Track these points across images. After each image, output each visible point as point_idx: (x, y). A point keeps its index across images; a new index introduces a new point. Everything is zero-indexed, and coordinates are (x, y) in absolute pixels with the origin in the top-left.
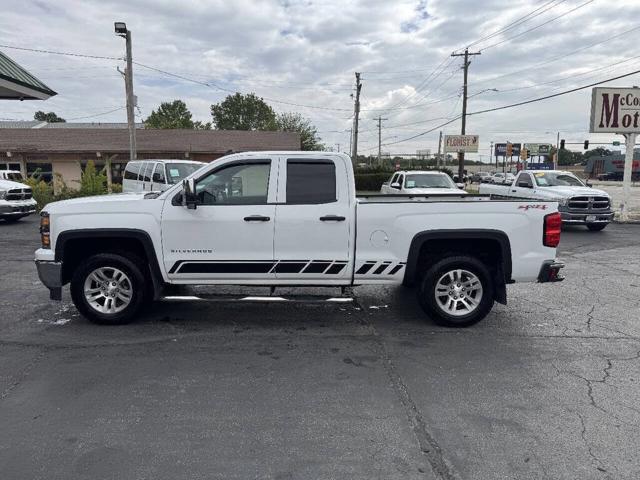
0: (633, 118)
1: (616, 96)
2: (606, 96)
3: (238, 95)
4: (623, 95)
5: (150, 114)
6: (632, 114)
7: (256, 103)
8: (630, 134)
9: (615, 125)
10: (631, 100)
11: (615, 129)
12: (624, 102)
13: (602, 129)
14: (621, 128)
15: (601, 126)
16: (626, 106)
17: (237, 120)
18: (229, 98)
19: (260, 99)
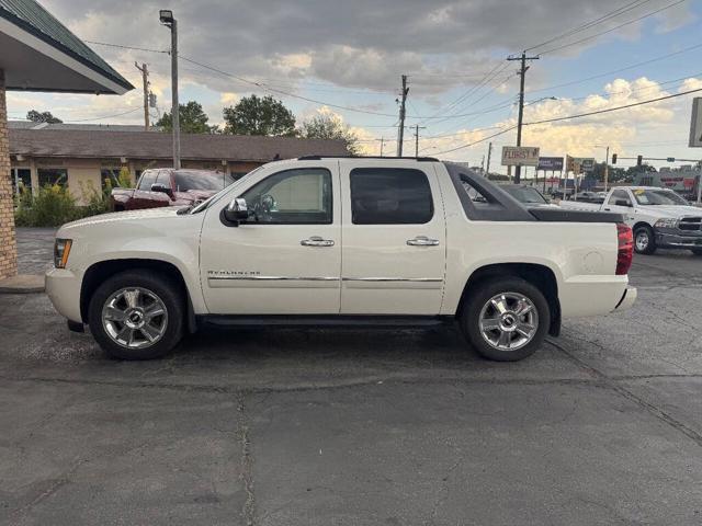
3: (254, 98)
5: (162, 117)
7: (274, 106)
17: (253, 125)
18: (244, 100)
19: (278, 102)
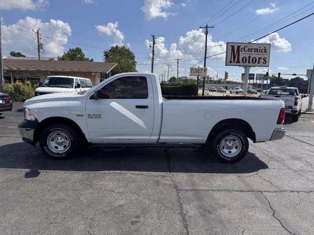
0: (248, 58)
1: (239, 47)
2: (233, 47)
4: (242, 46)
5: (63, 54)
6: (247, 56)
7: (125, 50)
8: (246, 66)
9: (238, 62)
10: (246, 49)
11: (238, 64)
12: (243, 50)
13: (231, 64)
14: (241, 63)
15: (231, 62)
16: (244, 52)
